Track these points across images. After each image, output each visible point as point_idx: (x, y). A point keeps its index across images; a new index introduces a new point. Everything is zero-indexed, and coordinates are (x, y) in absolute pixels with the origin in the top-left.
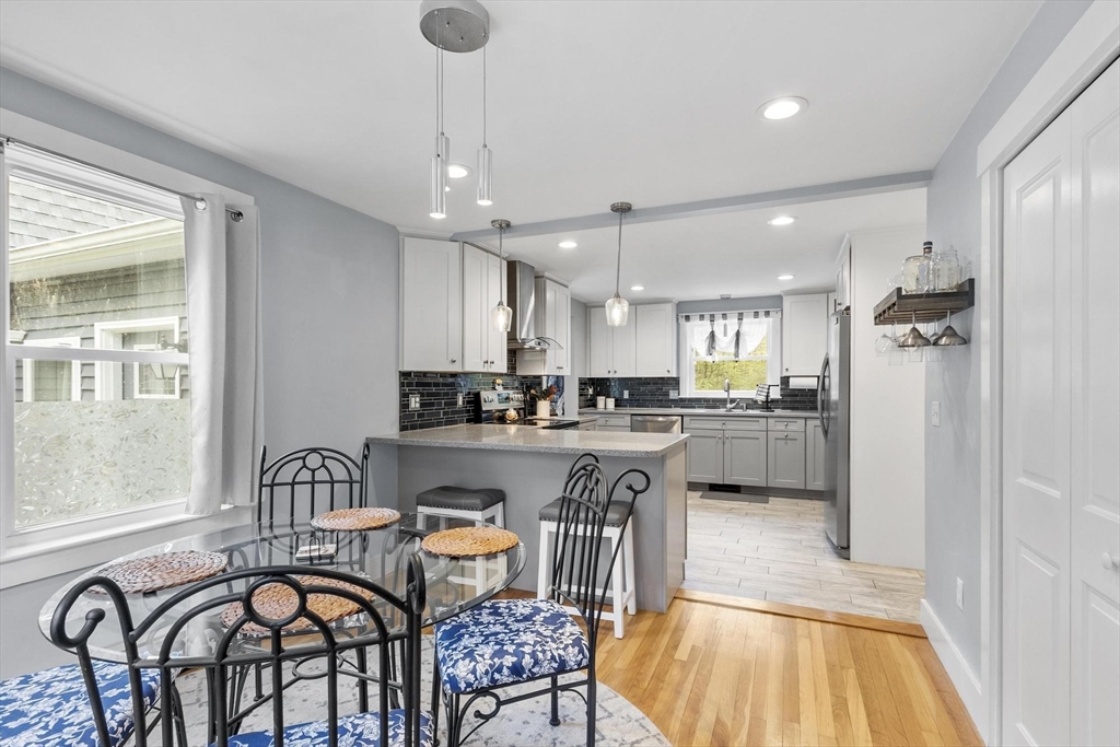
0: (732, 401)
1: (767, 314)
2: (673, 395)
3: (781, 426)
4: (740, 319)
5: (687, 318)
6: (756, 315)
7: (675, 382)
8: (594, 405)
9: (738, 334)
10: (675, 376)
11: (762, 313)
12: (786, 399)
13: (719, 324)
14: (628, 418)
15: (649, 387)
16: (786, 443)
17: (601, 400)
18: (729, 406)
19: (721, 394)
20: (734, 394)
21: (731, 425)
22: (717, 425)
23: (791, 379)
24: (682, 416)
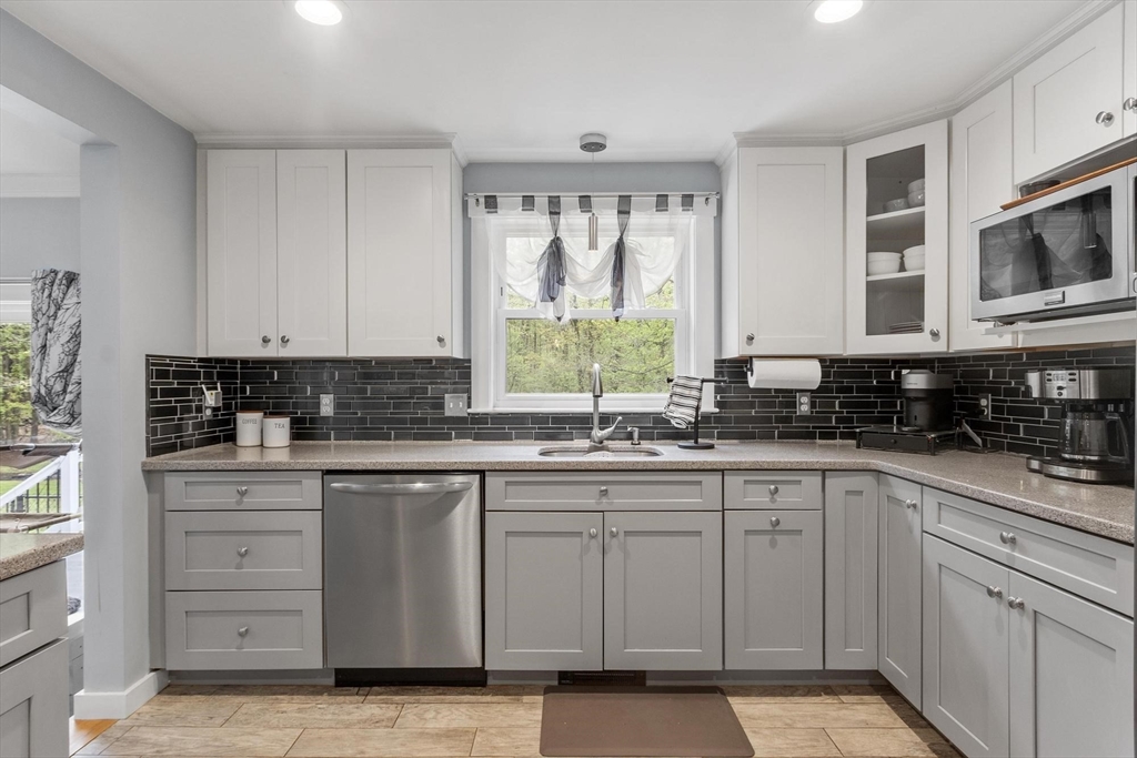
0: (605, 420)
1: (688, 201)
2: (453, 406)
3: (758, 496)
4: (624, 211)
5: (491, 203)
6: (662, 203)
7: (458, 372)
8: (231, 437)
9: (620, 250)
10: (458, 354)
11: (675, 200)
12: (731, 413)
13: (574, 222)
14: (313, 485)
15: (390, 387)
16: (773, 544)
17: (248, 425)
18: (597, 433)
19: (580, 403)
20: (612, 403)
21: (623, 497)
22: (586, 497)
23: (757, 364)
24: (482, 473)
